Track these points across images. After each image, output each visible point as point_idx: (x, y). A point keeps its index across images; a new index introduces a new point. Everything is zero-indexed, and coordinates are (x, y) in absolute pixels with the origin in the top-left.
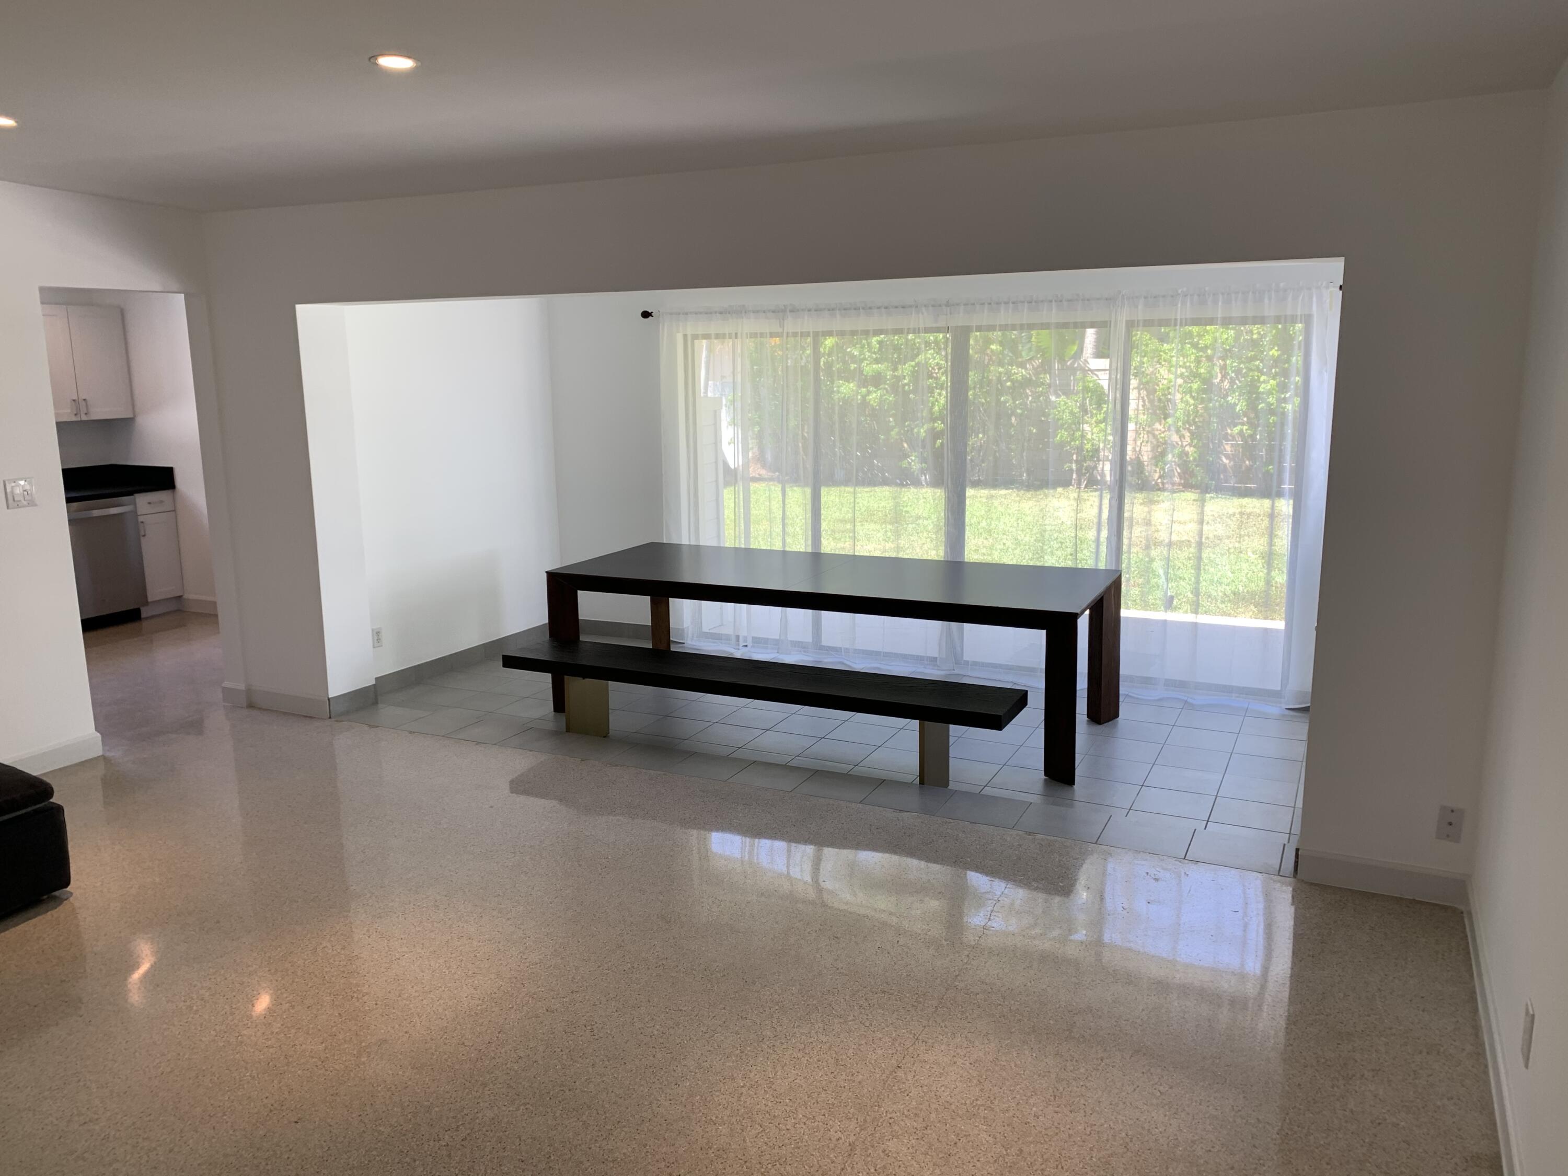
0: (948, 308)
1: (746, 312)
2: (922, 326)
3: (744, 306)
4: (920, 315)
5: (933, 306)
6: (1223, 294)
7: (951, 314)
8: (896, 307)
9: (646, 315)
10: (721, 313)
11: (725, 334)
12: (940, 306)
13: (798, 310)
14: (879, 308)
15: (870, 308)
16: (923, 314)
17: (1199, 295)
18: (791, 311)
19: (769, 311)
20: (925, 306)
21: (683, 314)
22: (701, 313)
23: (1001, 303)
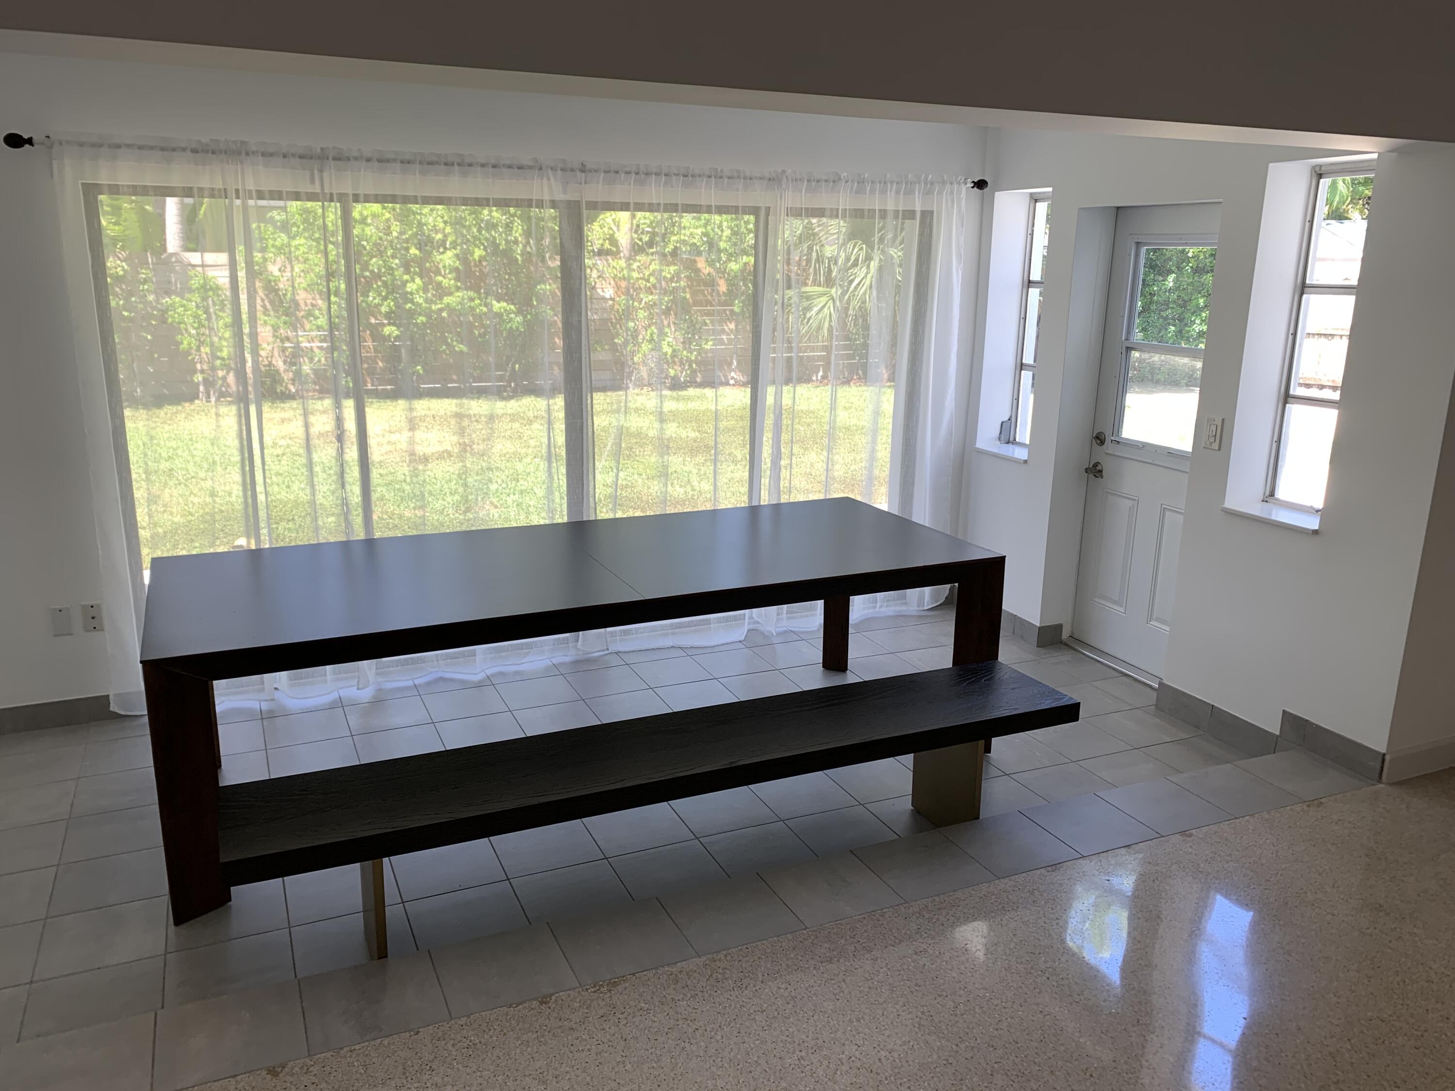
0: (583, 174)
1: (247, 154)
2: (547, 197)
3: (243, 143)
4: (545, 181)
5: (562, 170)
6: (880, 183)
7: (586, 183)
8: (510, 167)
9: (14, 141)
10: (194, 151)
11: (200, 190)
12: (572, 170)
13: (349, 159)
14: (483, 165)
15: (470, 165)
16: (549, 180)
17: (858, 183)
18: (335, 159)
19: (293, 155)
20: (552, 169)
21: (109, 146)
22: (152, 148)
23: (651, 174)
